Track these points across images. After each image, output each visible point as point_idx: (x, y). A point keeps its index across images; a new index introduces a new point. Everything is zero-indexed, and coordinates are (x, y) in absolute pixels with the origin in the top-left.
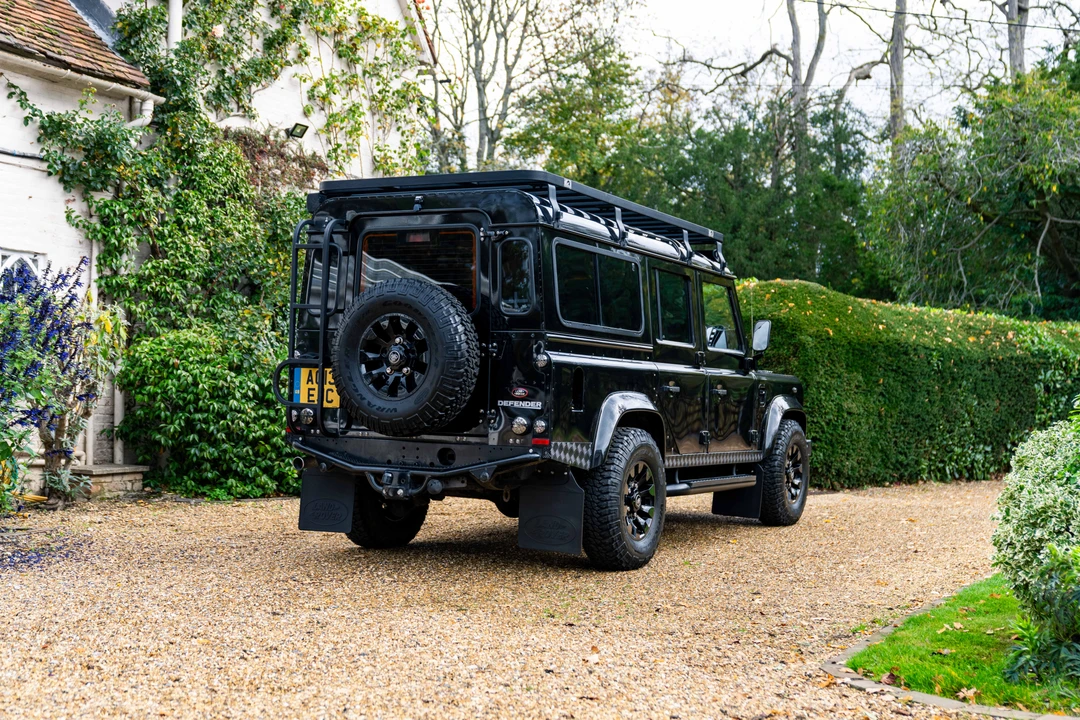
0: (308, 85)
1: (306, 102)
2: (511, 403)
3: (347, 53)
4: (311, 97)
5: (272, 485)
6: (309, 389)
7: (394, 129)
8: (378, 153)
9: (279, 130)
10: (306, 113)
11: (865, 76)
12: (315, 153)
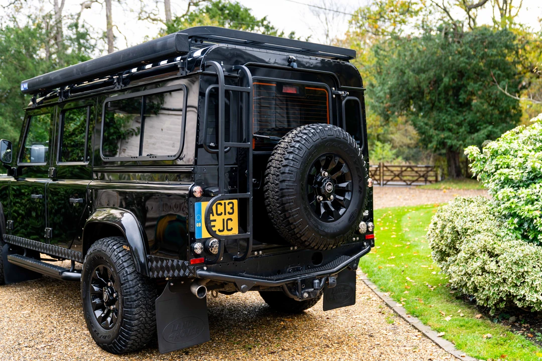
11: (88, 7)
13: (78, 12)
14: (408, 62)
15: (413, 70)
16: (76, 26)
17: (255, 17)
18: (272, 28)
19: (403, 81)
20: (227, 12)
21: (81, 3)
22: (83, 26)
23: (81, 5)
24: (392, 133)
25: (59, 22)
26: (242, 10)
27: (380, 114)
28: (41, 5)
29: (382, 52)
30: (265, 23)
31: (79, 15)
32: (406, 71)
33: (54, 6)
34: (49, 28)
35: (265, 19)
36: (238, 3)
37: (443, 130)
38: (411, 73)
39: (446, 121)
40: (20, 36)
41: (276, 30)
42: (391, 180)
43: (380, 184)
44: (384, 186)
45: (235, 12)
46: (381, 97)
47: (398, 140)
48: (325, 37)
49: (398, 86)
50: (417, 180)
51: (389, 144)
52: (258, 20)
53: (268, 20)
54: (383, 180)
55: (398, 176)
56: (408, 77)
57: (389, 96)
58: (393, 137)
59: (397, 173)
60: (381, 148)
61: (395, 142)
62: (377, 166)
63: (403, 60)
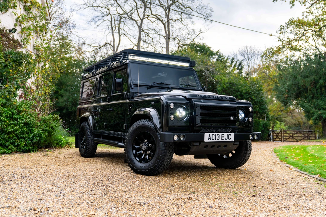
0: (16, 17)
1: (15, 22)
3: (27, 9)
4: (17, 21)
5: (15, 149)
7: (39, 38)
8: (35, 44)
9: (7, 29)
10: (15, 25)
12: (17, 39)
14: (298, 72)
15: (302, 77)
17: (213, 50)
18: (222, 56)
19: (296, 83)
20: (198, 48)
24: (285, 117)
26: (206, 47)
27: (282, 102)
28: (107, 51)
30: (218, 54)
32: (297, 77)
33: (113, 51)
35: (218, 52)
36: (204, 44)
37: (320, 109)
38: (300, 78)
39: (322, 104)
41: (224, 57)
42: (288, 138)
43: (281, 141)
44: (284, 142)
45: (203, 48)
46: (283, 92)
47: (289, 121)
48: (247, 66)
49: (292, 85)
50: (303, 139)
51: (284, 123)
52: (215, 52)
53: (220, 52)
54: (284, 139)
55: (292, 136)
56: (299, 80)
57: (287, 91)
58: (286, 119)
59: (291, 135)
60: (279, 124)
61: (287, 122)
62: (280, 131)
63: (295, 71)
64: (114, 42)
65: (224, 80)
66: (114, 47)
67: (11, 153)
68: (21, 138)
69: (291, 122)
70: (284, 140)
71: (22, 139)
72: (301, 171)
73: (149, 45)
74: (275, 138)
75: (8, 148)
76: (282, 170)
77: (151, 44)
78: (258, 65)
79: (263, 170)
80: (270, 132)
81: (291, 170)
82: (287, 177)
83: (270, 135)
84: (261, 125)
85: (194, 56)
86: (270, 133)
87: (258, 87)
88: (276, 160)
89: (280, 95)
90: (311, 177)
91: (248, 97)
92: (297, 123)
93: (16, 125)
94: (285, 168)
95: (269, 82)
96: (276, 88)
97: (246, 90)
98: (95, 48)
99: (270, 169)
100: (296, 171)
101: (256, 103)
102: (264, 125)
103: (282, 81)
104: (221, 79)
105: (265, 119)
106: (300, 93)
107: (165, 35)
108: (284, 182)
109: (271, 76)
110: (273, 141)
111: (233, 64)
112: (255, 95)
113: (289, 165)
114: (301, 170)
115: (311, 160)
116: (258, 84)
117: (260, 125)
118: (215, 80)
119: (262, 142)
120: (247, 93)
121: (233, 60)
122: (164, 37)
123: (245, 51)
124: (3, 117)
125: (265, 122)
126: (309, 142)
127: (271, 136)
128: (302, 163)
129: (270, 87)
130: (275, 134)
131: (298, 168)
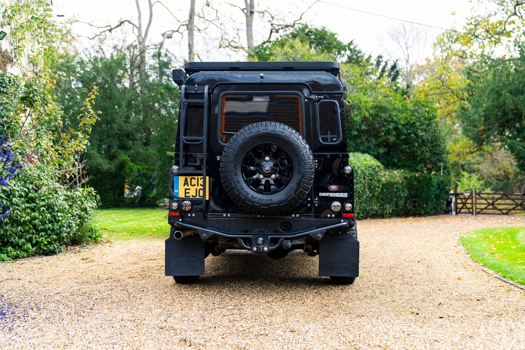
0: (3, 9)
2: (328, 194)
4: (5, 16)
5: (33, 249)
6: (186, 189)
8: (32, 53)
10: (2, 26)
11: (170, 37)
12: (6, 50)
13: (161, 42)
14: (504, 83)
15: (510, 92)
16: (159, 55)
17: (341, 41)
18: (360, 52)
19: (500, 103)
20: (313, 37)
21: (163, 33)
22: (166, 55)
23: (163, 35)
24: (479, 164)
25: (142, 52)
26: (328, 34)
27: (473, 139)
28: (124, 36)
29: (474, 74)
30: (352, 47)
31: (162, 44)
32: (502, 93)
33: (138, 36)
34: (134, 58)
35: (351, 43)
36: (324, 28)
38: (508, 94)
40: (108, 66)
41: (363, 53)
42: (486, 208)
43: (472, 213)
44: (478, 215)
45: (322, 37)
46: (474, 120)
47: (486, 170)
48: (405, 62)
49: (493, 108)
50: (514, 209)
51: (477, 175)
52: (345, 44)
53: (355, 44)
54: (476, 209)
55: (493, 204)
56: (505, 98)
57: (483, 119)
58: (480, 167)
59: (491, 201)
60: (467, 178)
61: (483, 173)
62: (469, 194)
63: (499, 81)
64: (139, 18)
65: (366, 102)
66: (139, 29)
67: (27, 256)
68: (42, 230)
69: (491, 173)
70: (478, 210)
71: (43, 234)
72: (504, 279)
73: (210, 22)
74: (461, 209)
75: (22, 249)
76: (477, 277)
77: (213, 22)
78: (426, 59)
79: (446, 278)
80: (451, 197)
81: (489, 278)
82: (483, 288)
83: (451, 202)
84: (434, 184)
85: (307, 56)
86: (451, 199)
87: (428, 112)
88: (466, 259)
89: (469, 128)
90: (519, 288)
91: (409, 131)
92: (503, 174)
93: (33, 210)
94: (481, 274)
95: (449, 98)
96: (463, 113)
97: (406, 118)
98: (102, 30)
99: (457, 277)
100: (497, 279)
101: (424, 142)
102: (439, 185)
103: (474, 100)
104: (359, 101)
105: (442, 171)
106: (507, 122)
107: (245, 7)
108: (480, 297)
109: (453, 85)
110: (457, 214)
111: (381, 67)
112: (424, 127)
113: (486, 269)
114: (504, 277)
115: (521, 260)
116: (427, 107)
117: (432, 184)
118: (349, 102)
119: (436, 216)
120: (407, 124)
121: (381, 60)
122: (243, 10)
123: (400, 32)
124: (15, 197)
125: (440, 180)
126: (523, 217)
127: (452, 205)
128: (507, 265)
129: (451, 107)
130: (459, 201)
131: (500, 273)
